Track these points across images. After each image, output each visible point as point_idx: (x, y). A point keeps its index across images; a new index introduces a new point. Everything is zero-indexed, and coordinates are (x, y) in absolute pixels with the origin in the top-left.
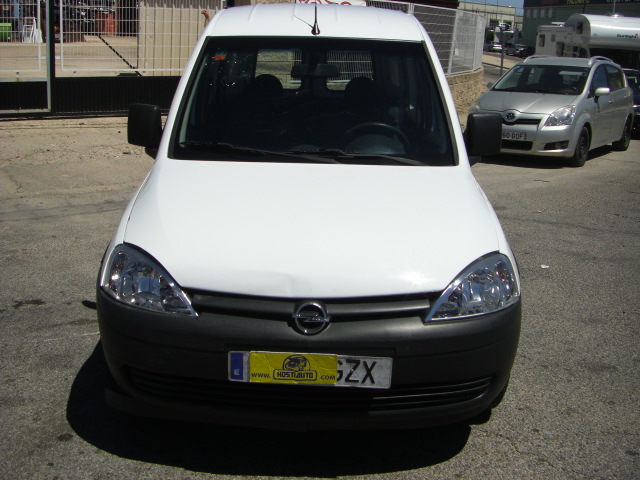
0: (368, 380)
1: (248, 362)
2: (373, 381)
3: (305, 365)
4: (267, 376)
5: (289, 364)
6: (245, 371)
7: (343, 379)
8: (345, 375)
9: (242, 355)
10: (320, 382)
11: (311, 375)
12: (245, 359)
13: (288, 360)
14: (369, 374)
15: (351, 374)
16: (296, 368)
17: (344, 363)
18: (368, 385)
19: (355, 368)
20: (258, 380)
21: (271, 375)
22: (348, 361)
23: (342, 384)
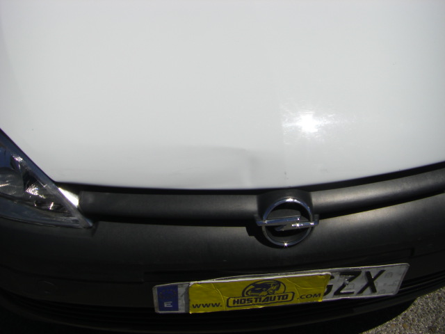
0: (368, 290)
1: (187, 293)
2: (374, 290)
3: (278, 289)
4: (217, 305)
5: (253, 290)
6: (181, 302)
7: (332, 293)
8: (334, 289)
9: (176, 287)
10: (297, 301)
11: (285, 297)
12: (181, 290)
13: (252, 287)
14: (371, 284)
15: (344, 286)
16: (264, 293)
17: (337, 277)
18: (367, 294)
19: (350, 280)
20: (201, 311)
21: (224, 303)
22: (342, 273)
23: (330, 297)
